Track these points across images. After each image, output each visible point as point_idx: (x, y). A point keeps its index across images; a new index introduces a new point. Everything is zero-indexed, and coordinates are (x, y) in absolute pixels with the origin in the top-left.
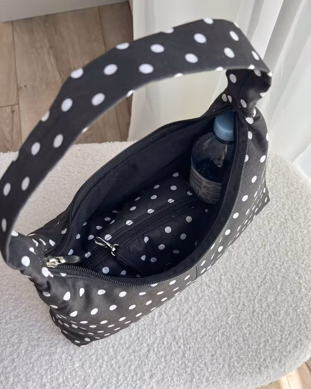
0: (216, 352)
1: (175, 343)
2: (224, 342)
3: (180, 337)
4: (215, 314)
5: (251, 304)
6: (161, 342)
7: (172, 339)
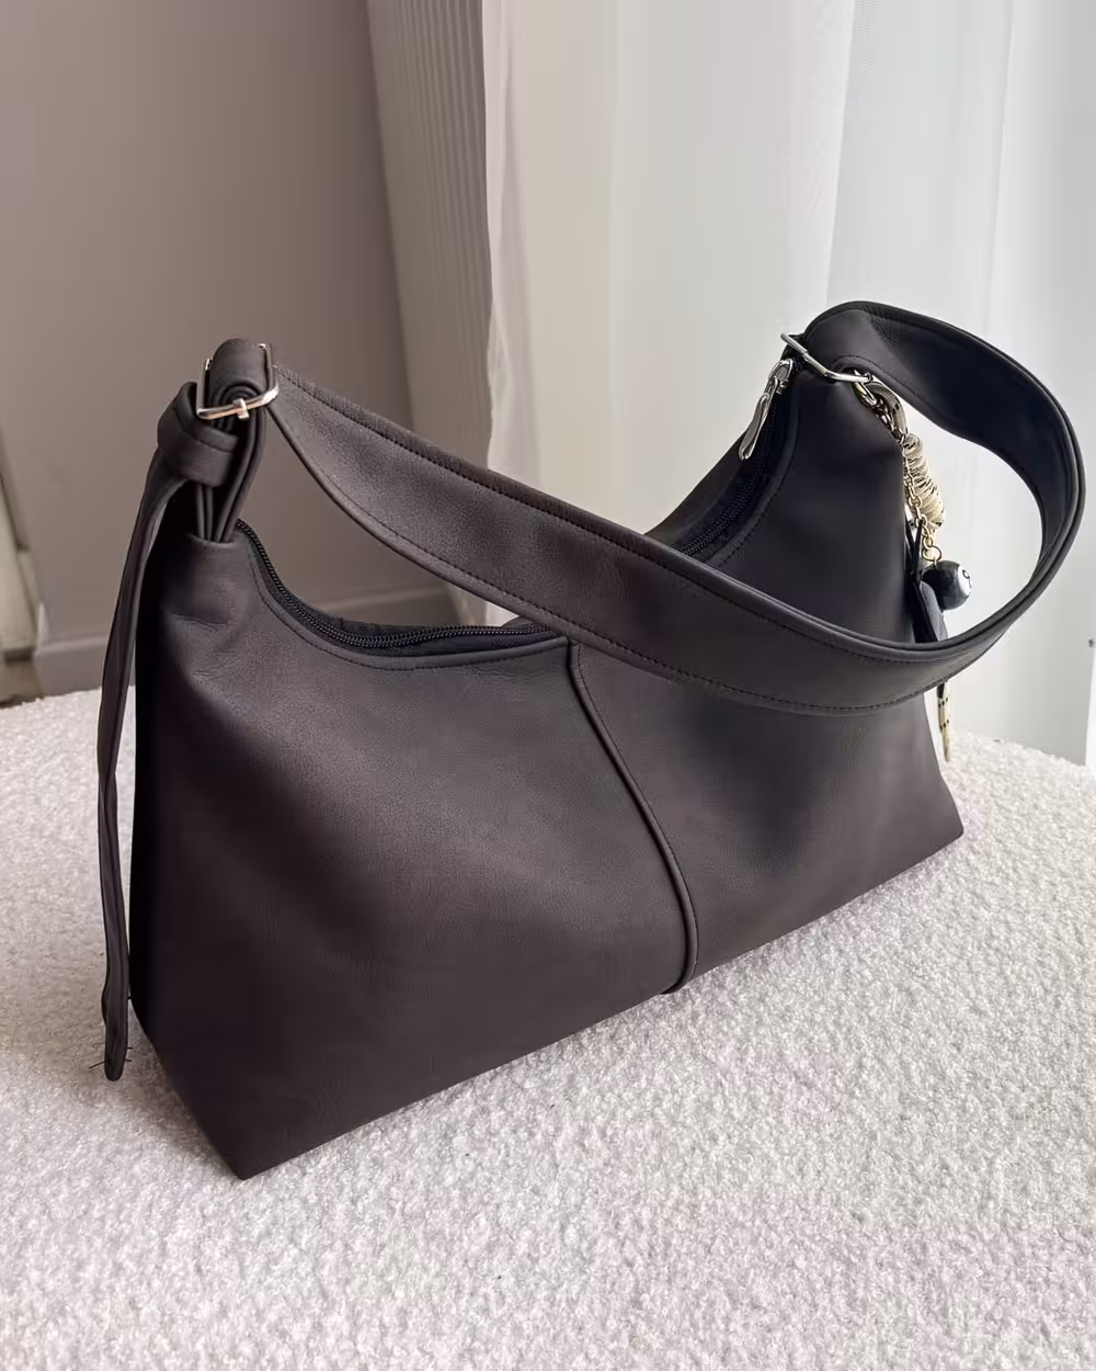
0: (785, 1318)
1: (611, 1241)
2: (829, 1284)
3: (641, 1228)
4: (812, 1174)
5: (976, 1169)
6: (556, 1226)
7: (605, 1226)
